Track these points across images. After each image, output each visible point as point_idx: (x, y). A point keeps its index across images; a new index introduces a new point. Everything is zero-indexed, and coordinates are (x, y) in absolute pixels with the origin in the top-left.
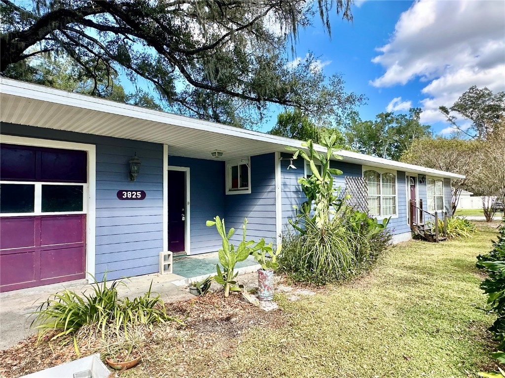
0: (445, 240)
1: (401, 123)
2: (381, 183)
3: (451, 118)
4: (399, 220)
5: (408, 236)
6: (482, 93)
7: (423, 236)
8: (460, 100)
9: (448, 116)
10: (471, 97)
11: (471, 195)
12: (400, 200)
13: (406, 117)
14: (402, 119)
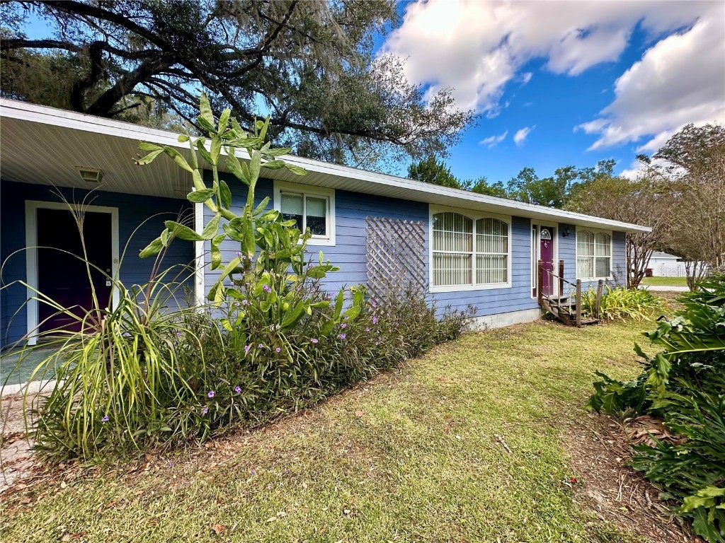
0: (596, 323)
1: (588, 178)
2: (474, 233)
3: (654, 168)
4: (514, 291)
5: (534, 314)
6: (701, 132)
7: (557, 315)
8: (668, 145)
9: (650, 166)
10: (684, 139)
11: (678, 260)
12: (517, 261)
13: (594, 171)
14: (588, 173)
